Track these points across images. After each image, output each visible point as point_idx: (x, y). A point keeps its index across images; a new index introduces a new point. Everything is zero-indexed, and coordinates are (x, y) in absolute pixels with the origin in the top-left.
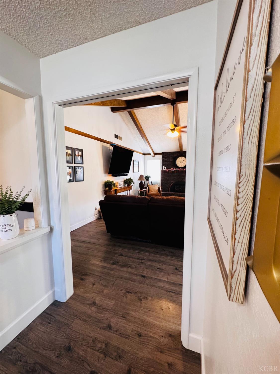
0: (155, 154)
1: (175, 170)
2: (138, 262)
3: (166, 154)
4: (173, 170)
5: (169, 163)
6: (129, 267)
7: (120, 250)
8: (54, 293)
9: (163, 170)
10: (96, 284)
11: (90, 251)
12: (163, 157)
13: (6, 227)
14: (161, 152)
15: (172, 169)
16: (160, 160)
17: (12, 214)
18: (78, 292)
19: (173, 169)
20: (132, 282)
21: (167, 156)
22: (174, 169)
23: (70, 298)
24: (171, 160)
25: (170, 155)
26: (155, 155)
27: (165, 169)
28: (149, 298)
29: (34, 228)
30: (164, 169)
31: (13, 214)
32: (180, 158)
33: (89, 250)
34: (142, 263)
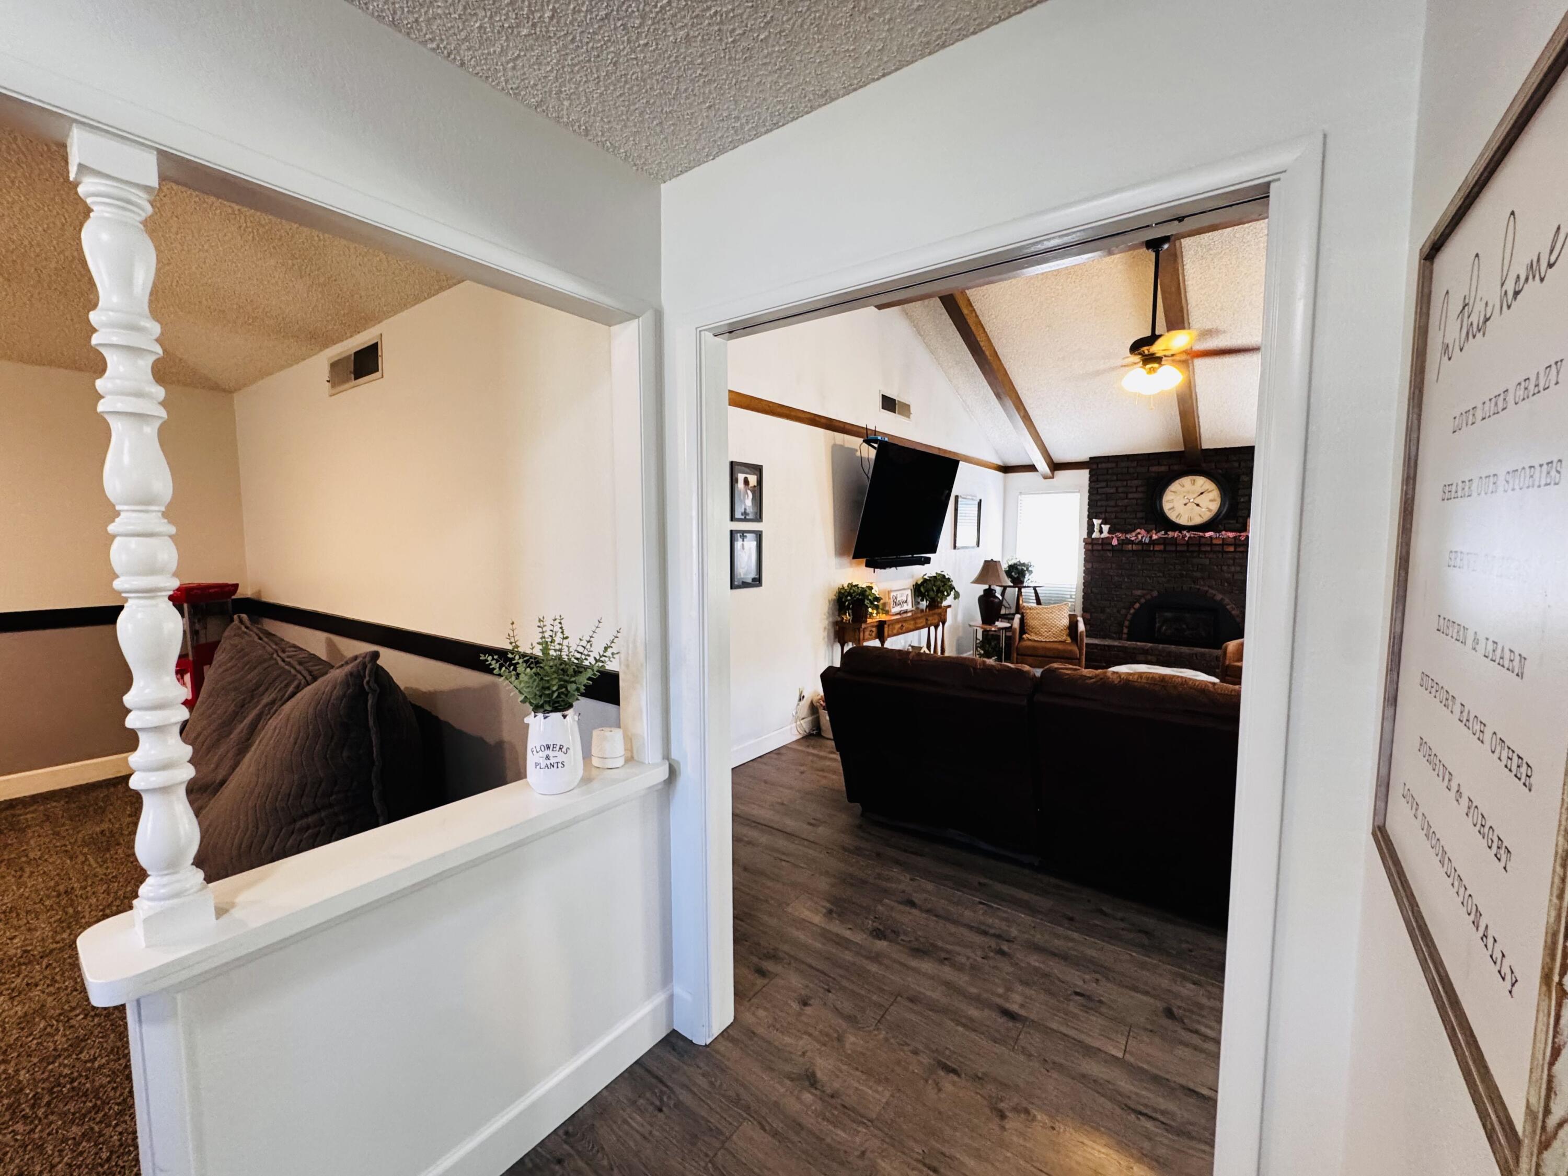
0: (1056, 467)
1: (1155, 537)
2: (983, 948)
3: (1109, 465)
4: (1147, 541)
5: (1126, 506)
6: (946, 959)
7: (902, 881)
8: (670, 1000)
9: (1096, 539)
10: (811, 1002)
11: (784, 863)
12: (1093, 480)
13: (550, 753)
14: (1084, 456)
15: (1141, 535)
16: (1077, 496)
17: (566, 713)
18: (749, 1019)
19: (1143, 531)
20: (960, 1029)
21: (1117, 475)
22: (1148, 531)
23: (722, 1034)
24: (1137, 492)
25: (1131, 470)
26: (1056, 472)
27: (1105, 534)
28: (1039, 1117)
29: (620, 762)
30: (1101, 532)
31: (570, 712)
32: (1186, 481)
33: (781, 860)
34: (1002, 953)
